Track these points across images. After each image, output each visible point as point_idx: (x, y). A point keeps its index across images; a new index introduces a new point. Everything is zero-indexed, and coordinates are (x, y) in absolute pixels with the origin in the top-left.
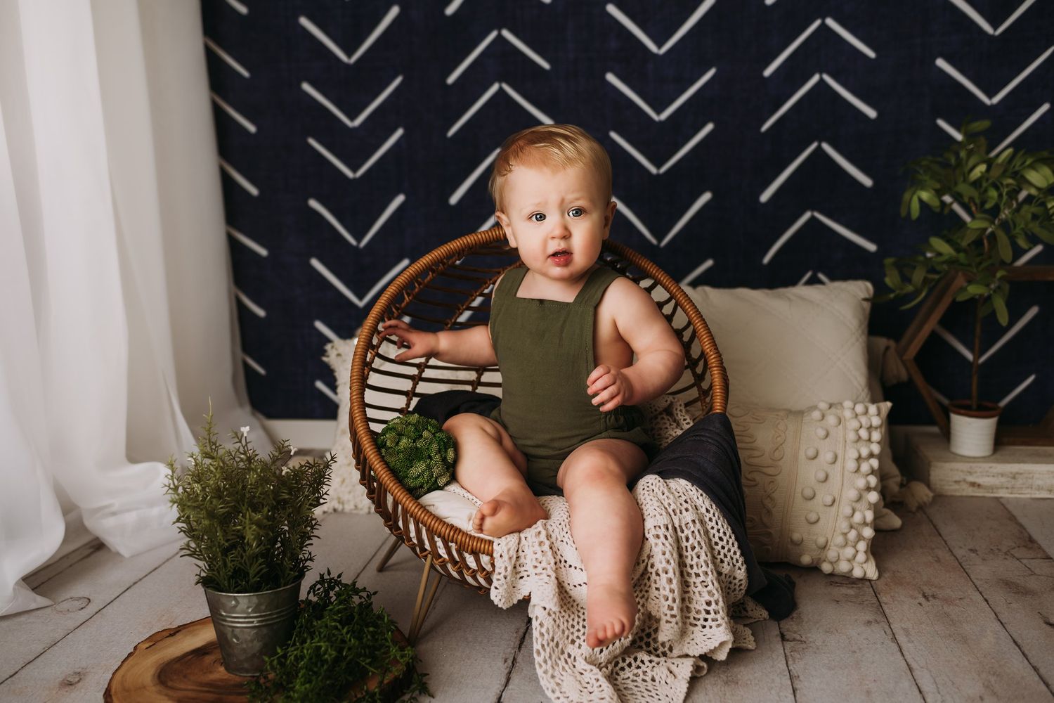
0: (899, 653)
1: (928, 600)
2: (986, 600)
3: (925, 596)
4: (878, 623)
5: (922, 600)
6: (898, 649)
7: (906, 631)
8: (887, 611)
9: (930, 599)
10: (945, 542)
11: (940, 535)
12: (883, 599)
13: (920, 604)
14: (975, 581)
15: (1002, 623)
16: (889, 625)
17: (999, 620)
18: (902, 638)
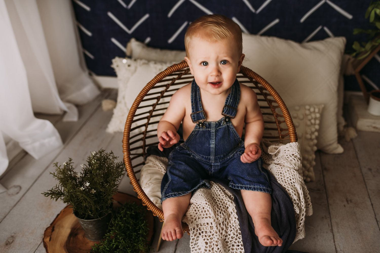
0: (333, 241)
1: (348, 203)
2: (372, 205)
3: (347, 201)
4: (326, 219)
5: (345, 203)
6: (332, 237)
7: (337, 224)
8: (331, 210)
9: (349, 202)
10: (359, 162)
11: (357, 158)
12: (330, 202)
13: (345, 206)
14: (369, 190)
15: (377, 221)
16: (331, 220)
17: (376, 219)
18: (335, 230)
